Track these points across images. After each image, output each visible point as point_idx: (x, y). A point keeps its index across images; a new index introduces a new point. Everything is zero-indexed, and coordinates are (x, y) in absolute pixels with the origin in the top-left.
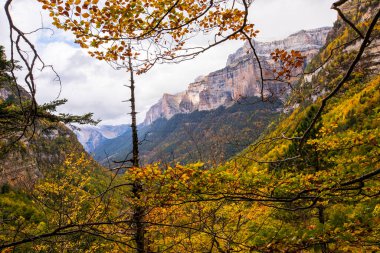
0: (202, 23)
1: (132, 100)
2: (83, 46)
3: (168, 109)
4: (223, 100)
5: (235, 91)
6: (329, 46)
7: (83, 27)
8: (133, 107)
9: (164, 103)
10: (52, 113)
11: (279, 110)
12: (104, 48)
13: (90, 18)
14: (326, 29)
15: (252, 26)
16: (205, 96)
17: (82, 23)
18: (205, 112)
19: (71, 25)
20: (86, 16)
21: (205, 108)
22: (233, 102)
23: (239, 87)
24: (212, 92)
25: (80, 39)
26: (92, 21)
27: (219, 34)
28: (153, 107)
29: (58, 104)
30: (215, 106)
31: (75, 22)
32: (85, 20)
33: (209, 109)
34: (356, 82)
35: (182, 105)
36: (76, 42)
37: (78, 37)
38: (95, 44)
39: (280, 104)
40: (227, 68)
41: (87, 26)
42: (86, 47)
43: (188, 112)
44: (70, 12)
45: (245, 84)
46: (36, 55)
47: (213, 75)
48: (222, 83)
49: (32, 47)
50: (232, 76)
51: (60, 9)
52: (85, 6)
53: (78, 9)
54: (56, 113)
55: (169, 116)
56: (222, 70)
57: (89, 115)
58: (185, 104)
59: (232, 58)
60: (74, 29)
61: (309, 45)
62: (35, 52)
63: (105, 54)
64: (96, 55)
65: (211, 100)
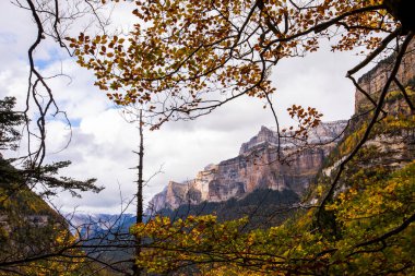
0: (220, 78)
1: (140, 167)
2: (102, 88)
3: (174, 199)
4: (235, 191)
5: (248, 183)
6: (348, 140)
7: (106, 66)
8: (140, 175)
9: (170, 191)
10: (54, 176)
11: (295, 205)
12: (124, 90)
13: (114, 58)
14: (343, 122)
15: (269, 82)
16: (215, 187)
17: (106, 62)
18: (214, 204)
19: (95, 64)
20: (110, 55)
21: (215, 199)
22: (245, 195)
23: (252, 179)
24: (222, 182)
25: (101, 80)
26: (116, 61)
27: (237, 89)
28: (157, 196)
29: (60, 167)
30: (225, 198)
31: (99, 61)
32: (109, 59)
33: (219, 201)
34: (378, 179)
35: (189, 194)
36: (96, 84)
37: (99, 77)
38: (115, 86)
39: (297, 199)
40: (240, 158)
41: (110, 66)
42: (106, 89)
43: (195, 202)
44: (95, 51)
45: (258, 175)
46: (52, 100)
47: (224, 164)
48: (234, 173)
49: (49, 91)
50: (245, 166)
51: (87, 47)
52: (111, 46)
53: (104, 49)
54: (57, 176)
55: (174, 206)
56: (234, 159)
57: (93, 180)
58: (193, 194)
59: (245, 147)
60: (97, 68)
61: (327, 138)
62: (51, 96)
63: (123, 97)
64: (115, 98)
65: (221, 190)
